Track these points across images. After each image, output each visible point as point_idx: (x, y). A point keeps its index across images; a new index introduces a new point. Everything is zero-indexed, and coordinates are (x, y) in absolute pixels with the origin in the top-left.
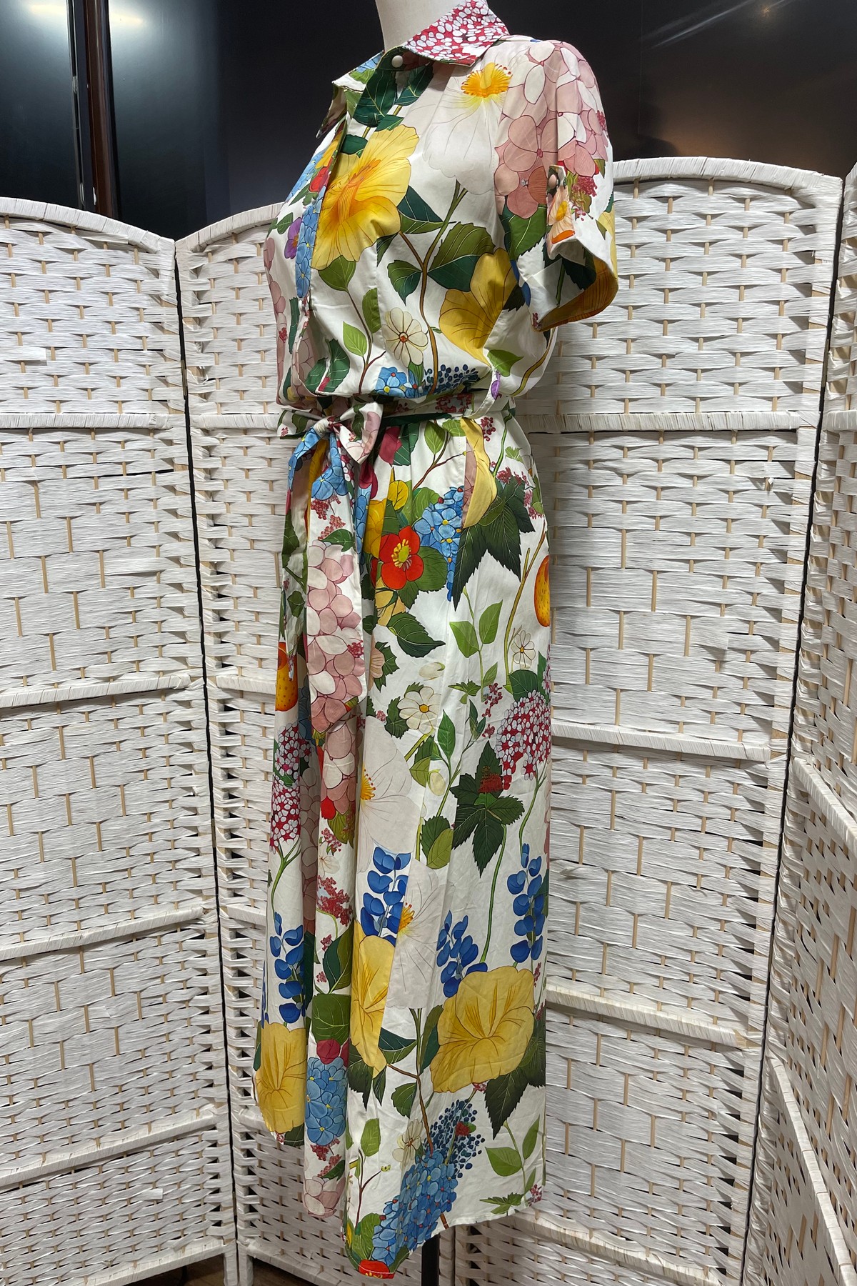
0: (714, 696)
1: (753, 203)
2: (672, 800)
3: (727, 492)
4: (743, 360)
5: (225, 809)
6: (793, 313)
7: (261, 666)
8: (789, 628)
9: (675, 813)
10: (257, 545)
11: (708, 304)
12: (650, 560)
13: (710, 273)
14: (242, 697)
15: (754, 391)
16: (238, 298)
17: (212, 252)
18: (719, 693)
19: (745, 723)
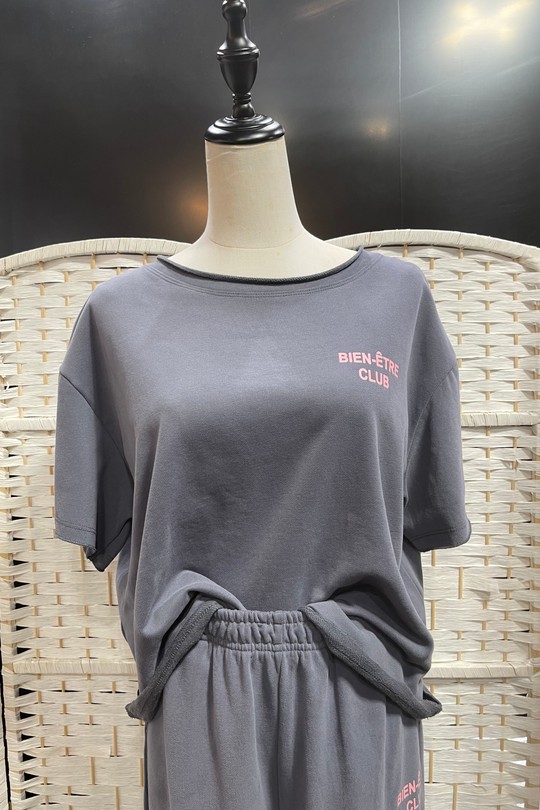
0: (484, 628)
1: (491, 266)
2: (456, 716)
3: (486, 471)
4: (491, 375)
6: (526, 343)
7: (62, 647)
9: (458, 726)
11: (464, 335)
13: (464, 313)
14: (39, 679)
15: (501, 397)
16: (43, 316)
17: (17, 276)
18: (487, 625)
19: (508, 646)
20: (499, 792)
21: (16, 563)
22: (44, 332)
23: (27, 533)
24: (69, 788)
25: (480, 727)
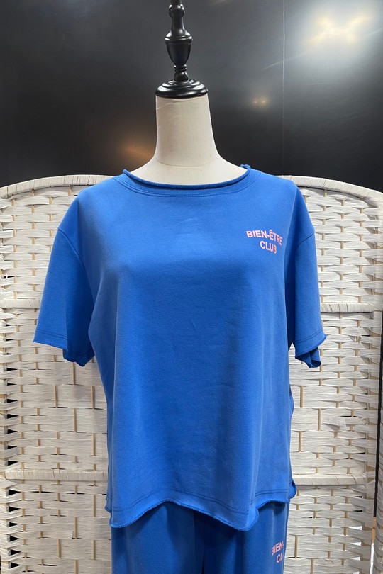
0: (334, 451)
1: (345, 203)
2: (314, 511)
3: (339, 343)
4: (344, 277)
5: (9, 562)
7: (40, 461)
8: (373, 413)
9: (315, 519)
10: (41, 381)
11: (326, 249)
12: (300, 380)
13: (326, 234)
14: (23, 483)
15: (350, 293)
16: (33, 228)
17: (16, 199)
18: (337, 449)
19: (351, 463)
20: (343, 564)
21: (9, 401)
22: (34, 239)
23: (17, 380)
24: (43, 560)
25: (330, 519)
